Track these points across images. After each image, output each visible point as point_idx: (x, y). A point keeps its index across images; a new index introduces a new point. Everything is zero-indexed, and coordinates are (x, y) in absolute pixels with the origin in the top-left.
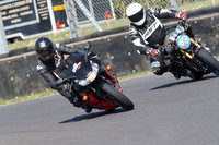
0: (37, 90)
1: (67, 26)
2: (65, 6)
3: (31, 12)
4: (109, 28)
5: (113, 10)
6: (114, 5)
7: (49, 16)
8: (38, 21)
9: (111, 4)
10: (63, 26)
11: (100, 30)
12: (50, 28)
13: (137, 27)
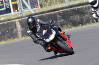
0: (5, 40)
1: (18, 11)
2: (17, 2)
3: (2, 5)
4: (37, 12)
5: (39, 4)
6: (40, 2)
7: (10, 7)
8: (5, 8)
9: (38, 1)
10: (16, 11)
11: (33, 13)
12: (10, 12)
13: (95, 8)
